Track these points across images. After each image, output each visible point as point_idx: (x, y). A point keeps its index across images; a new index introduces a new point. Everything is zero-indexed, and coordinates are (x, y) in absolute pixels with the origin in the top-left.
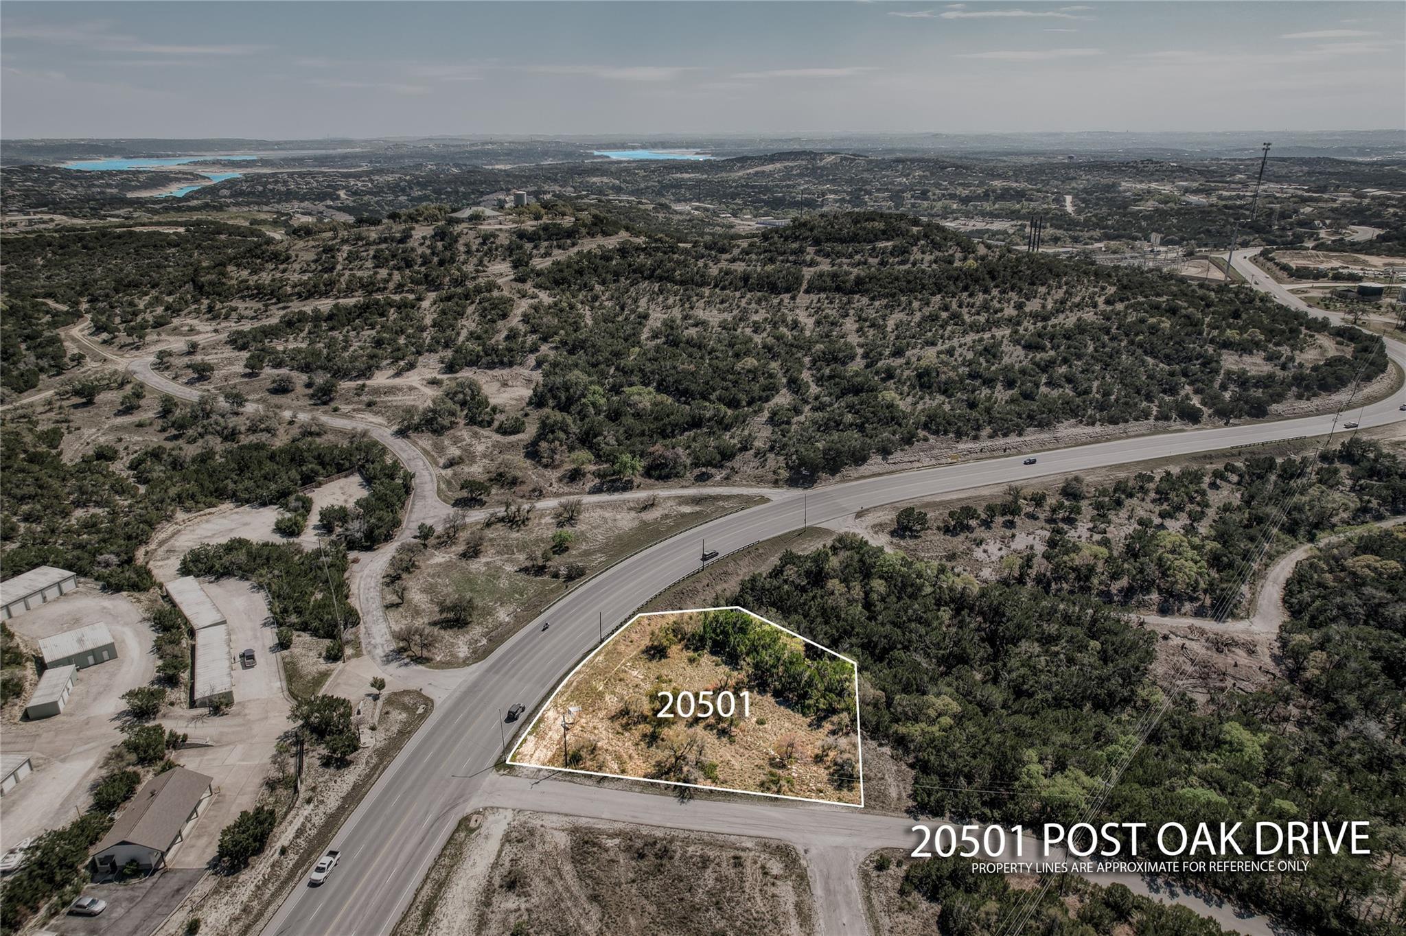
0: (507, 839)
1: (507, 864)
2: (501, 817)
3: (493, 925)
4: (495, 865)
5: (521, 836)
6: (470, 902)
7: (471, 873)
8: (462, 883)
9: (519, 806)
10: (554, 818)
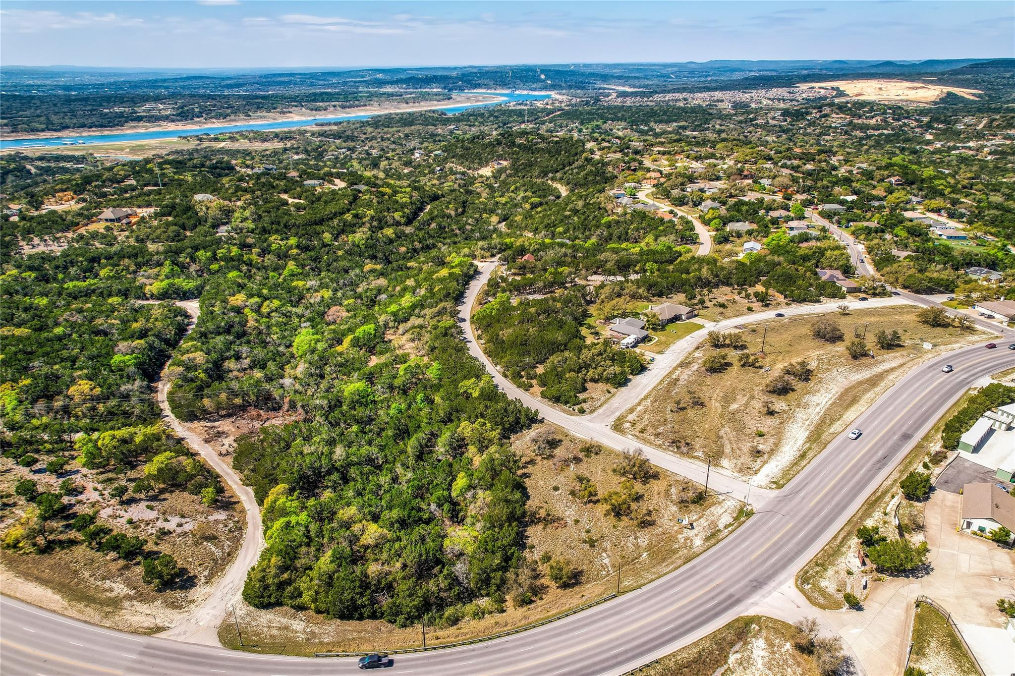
0: (756, 471)
1: (759, 461)
2: (756, 482)
3: (772, 442)
4: (765, 462)
5: (746, 470)
6: (781, 452)
7: (779, 463)
9: (744, 484)
10: (725, 474)
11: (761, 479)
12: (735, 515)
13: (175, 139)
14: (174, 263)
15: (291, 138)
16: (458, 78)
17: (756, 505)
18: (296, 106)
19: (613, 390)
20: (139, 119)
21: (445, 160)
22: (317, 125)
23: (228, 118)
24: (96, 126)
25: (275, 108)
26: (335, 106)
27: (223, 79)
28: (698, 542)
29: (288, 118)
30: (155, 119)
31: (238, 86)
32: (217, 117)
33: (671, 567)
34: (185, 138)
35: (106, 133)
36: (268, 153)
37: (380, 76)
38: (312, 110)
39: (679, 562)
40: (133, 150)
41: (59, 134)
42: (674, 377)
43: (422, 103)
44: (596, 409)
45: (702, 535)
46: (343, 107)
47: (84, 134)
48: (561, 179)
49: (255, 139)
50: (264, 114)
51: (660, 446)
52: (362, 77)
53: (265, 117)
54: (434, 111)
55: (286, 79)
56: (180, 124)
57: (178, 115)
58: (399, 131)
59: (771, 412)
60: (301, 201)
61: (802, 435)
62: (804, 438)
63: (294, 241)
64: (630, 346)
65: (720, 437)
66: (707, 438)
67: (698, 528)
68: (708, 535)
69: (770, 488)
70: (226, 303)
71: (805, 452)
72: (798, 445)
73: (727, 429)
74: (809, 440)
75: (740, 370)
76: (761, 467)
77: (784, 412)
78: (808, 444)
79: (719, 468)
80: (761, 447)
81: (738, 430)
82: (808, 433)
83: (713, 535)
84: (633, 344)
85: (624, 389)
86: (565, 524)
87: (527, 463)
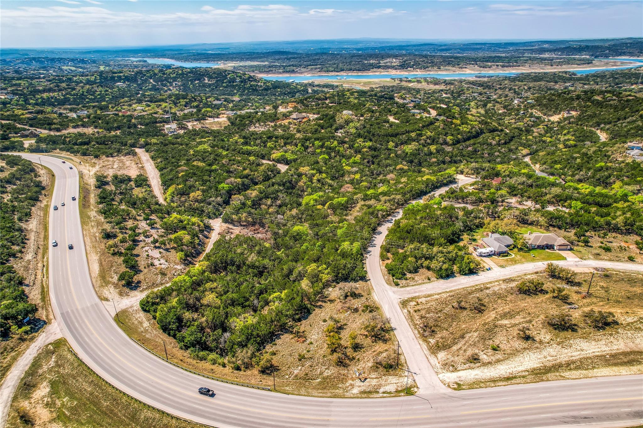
0: (456, 370)
1: (467, 365)
2: (444, 377)
3: (497, 358)
4: (470, 368)
5: (449, 366)
6: (494, 368)
7: (482, 374)
8: (488, 374)
9: (434, 374)
10: (431, 361)
11: (451, 377)
12: (399, 389)
13: (388, 80)
14: (302, 145)
15: (452, 84)
16: (609, 48)
17: (421, 392)
18: (473, 64)
19: (433, 279)
20: (379, 67)
21: (532, 107)
22: (476, 77)
23: (427, 69)
24: (356, 70)
25: (458, 65)
26: (497, 66)
27: (441, 46)
28: (355, 391)
29: (463, 71)
30: (386, 67)
31: (446, 50)
32: (420, 68)
33: (321, 395)
34: (394, 79)
35: (360, 74)
36: (430, 91)
37: (546, 46)
38: (481, 67)
39: (329, 395)
40: (365, 84)
41: (338, 74)
42: (488, 286)
43: (564, 66)
44: (408, 286)
45: (362, 389)
46: (503, 66)
47: (350, 74)
48: (608, 129)
49: (431, 82)
50: (450, 68)
51: (415, 325)
52: (533, 46)
53: (449, 70)
54: (566, 72)
55: (478, 47)
56: (399, 71)
57: (399, 66)
58: (525, 85)
59: (527, 338)
60: (397, 121)
61: (530, 365)
62: (529, 367)
63: (369, 144)
64: (483, 255)
65: (463, 337)
66: (452, 333)
67: (366, 383)
68: (367, 390)
69: (449, 386)
70: (297, 169)
71: (515, 377)
72: (516, 369)
73: (476, 334)
74: (532, 371)
75: (548, 299)
76: (464, 370)
77: (541, 342)
78: (527, 373)
79: (433, 356)
80: (483, 357)
81: (483, 339)
82: (538, 365)
83: (370, 392)
84: (486, 254)
85: (442, 281)
86: (304, 342)
87: (329, 301)
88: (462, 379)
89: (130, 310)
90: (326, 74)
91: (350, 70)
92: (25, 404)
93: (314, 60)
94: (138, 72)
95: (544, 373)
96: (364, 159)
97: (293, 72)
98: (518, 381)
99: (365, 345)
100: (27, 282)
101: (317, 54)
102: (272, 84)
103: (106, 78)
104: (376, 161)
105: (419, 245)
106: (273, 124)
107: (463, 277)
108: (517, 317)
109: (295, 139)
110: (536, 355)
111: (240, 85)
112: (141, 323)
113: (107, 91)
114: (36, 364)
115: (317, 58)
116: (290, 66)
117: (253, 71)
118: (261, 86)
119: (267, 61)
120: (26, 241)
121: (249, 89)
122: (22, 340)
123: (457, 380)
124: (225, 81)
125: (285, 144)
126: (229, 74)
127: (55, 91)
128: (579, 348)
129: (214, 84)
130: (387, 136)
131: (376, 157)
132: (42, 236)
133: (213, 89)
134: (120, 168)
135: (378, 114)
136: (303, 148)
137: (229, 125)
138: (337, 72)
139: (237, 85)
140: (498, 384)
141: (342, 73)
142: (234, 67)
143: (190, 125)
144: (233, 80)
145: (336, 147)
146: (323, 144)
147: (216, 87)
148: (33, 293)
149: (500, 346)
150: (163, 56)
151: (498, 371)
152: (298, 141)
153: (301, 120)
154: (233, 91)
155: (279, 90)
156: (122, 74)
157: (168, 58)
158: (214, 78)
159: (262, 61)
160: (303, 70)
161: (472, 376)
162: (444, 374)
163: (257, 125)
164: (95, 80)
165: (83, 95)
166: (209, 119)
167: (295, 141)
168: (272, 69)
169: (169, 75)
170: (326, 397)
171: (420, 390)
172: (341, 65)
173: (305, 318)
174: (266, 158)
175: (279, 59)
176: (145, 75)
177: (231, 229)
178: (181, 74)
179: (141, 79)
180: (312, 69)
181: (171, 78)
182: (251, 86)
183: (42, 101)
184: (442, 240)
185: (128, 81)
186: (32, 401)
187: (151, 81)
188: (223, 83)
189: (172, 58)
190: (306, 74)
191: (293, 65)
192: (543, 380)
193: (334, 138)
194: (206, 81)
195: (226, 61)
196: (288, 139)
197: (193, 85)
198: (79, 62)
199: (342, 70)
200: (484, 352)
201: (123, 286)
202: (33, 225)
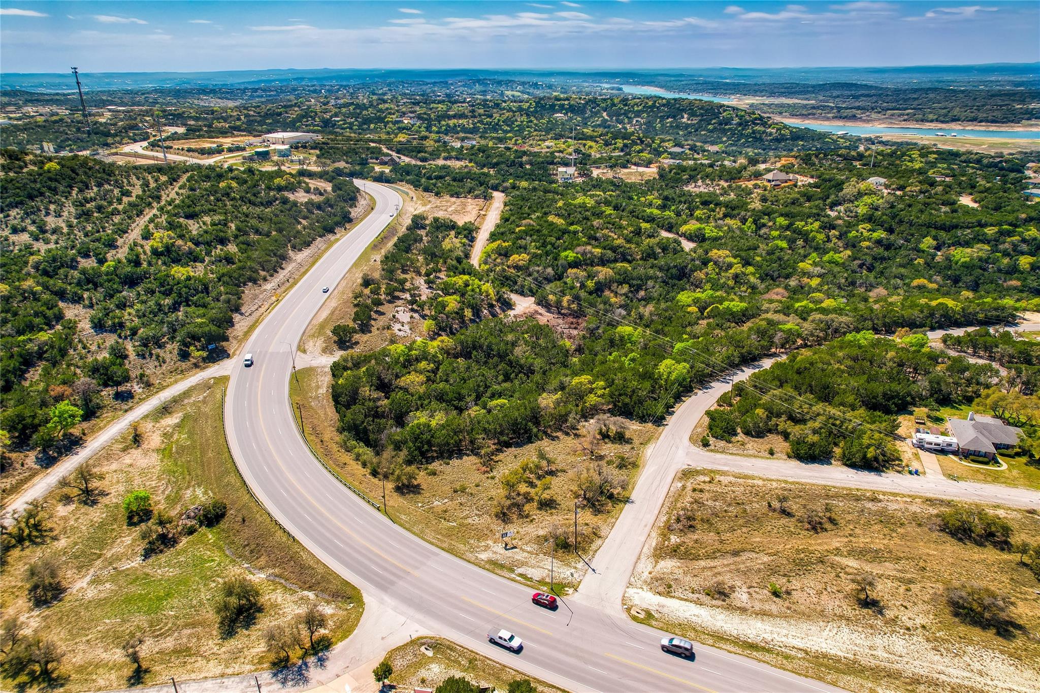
0: (667, 594)
1: (697, 595)
4: (696, 602)
5: (663, 584)
6: (743, 619)
7: (708, 619)
8: (720, 624)
10: (641, 566)
11: (647, 599)
14: (754, 222)
17: (575, 597)
19: (780, 455)
28: (484, 556)
33: (435, 541)
42: (881, 497)
44: (722, 452)
45: (496, 557)
51: (673, 509)
59: (870, 604)
60: (975, 205)
61: (824, 645)
62: (814, 649)
63: (880, 234)
64: (926, 446)
65: (736, 553)
66: (722, 542)
67: (509, 553)
68: (500, 562)
69: (629, 610)
70: (707, 253)
71: (769, 651)
72: (784, 639)
73: (766, 559)
74: (817, 657)
75: (1006, 562)
76: (682, 599)
77: (894, 621)
78: (801, 655)
79: (652, 560)
80: (741, 597)
81: (773, 570)
82: (840, 653)
83: (502, 566)
84: (933, 446)
85: (795, 464)
86: (485, 472)
87: (576, 435)
88: (665, 610)
89: (319, 370)
90: (917, 126)
91: (974, 120)
92: (148, 426)
93: (905, 100)
94: (590, 100)
95: (838, 671)
96: (855, 259)
97: (853, 118)
98: (768, 657)
99: (562, 506)
100: (243, 310)
101: (915, 91)
102: (791, 132)
103: (543, 107)
104: (879, 266)
105: (794, 393)
106: (726, 185)
107: (845, 469)
108: (887, 564)
109: (746, 210)
110: (853, 636)
111: (736, 129)
112: (318, 387)
113: (531, 121)
114: (187, 394)
115: (915, 96)
116: (851, 108)
117: (781, 113)
118: (771, 134)
119: (815, 99)
120: (279, 270)
121: (748, 136)
122: (196, 366)
123: (653, 609)
124: (714, 121)
125: (725, 216)
126: (724, 111)
127: (466, 117)
128: (977, 666)
129: (694, 125)
130: (928, 227)
131: (883, 259)
132: (302, 270)
133: (691, 133)
134: (456, 212)
135: (940, 188)
136: (754, 227)
137: (654, 179)
138: (942, 122)
139: (730, 129)
140: (721, 645)
141: (953, 126)
142: (752, 105)
143: (596, 173)
144: (728, 121)
145: (812, 231)
146: (791, 224)
147: (696, 131)
148: (242, 323)
149: (793, 592)
150: (649, 83)
151: (744, 627)
152: (749, 214)
153: (778, 183)
154: (720, 138)
155: (801, 143)
156: (566, 102)
157: (656, 86)
158: (697, 116)
159: (807, 99)
160: (874, 116)
161: (687, 615)
162: (640, 591)
163: (700, 183)
164: (529, 107)
165: (497, 124)
166: (633, 167)
167: (743, 213)
168: (814, 111)
169: (633, 107)
170: (437, 546)
171: (576, 594)
172: (956, 112)
173: (518, 445)
174: (674, 230)
175: (838, 97)
176: (598, 105)
177: (541, 314)
178: (650, 107)
179: (591, 111)
180: (892, 115)
181: (633, 112)
182: (754, 132)
183: (446, 130)
184: (850, 399)
185: (572, 112)
186: (158, 425)
187: (605, 114)
188: (710, 124)
189: (661, 87)
190: (876, 124)
191: (858, 108)
192: (820, 679)
193: (817, 216)
194: (684, 120)
195: (745, 95)
196: (733, 209)
197: (662, 125)
198: (531, 86)
199: (955, 120)
200: (751, 590)
201: (335, 342)
202: (301, 256)
